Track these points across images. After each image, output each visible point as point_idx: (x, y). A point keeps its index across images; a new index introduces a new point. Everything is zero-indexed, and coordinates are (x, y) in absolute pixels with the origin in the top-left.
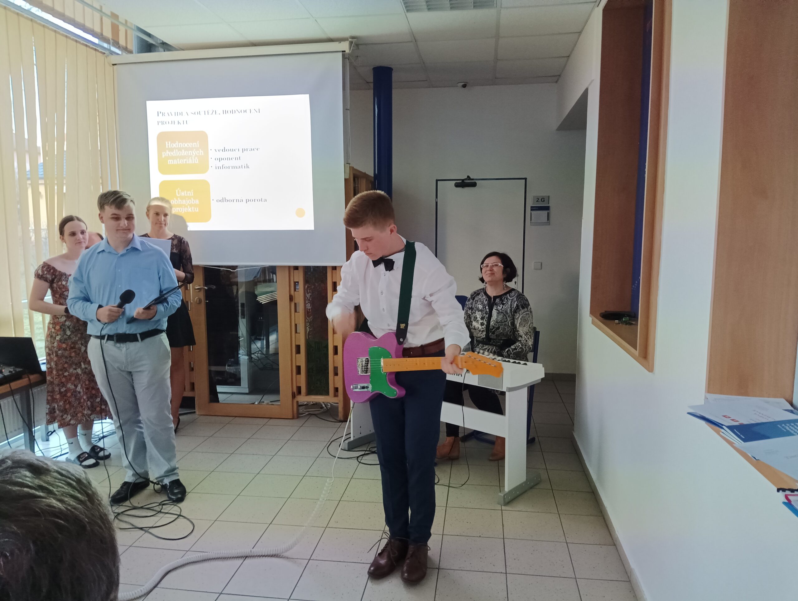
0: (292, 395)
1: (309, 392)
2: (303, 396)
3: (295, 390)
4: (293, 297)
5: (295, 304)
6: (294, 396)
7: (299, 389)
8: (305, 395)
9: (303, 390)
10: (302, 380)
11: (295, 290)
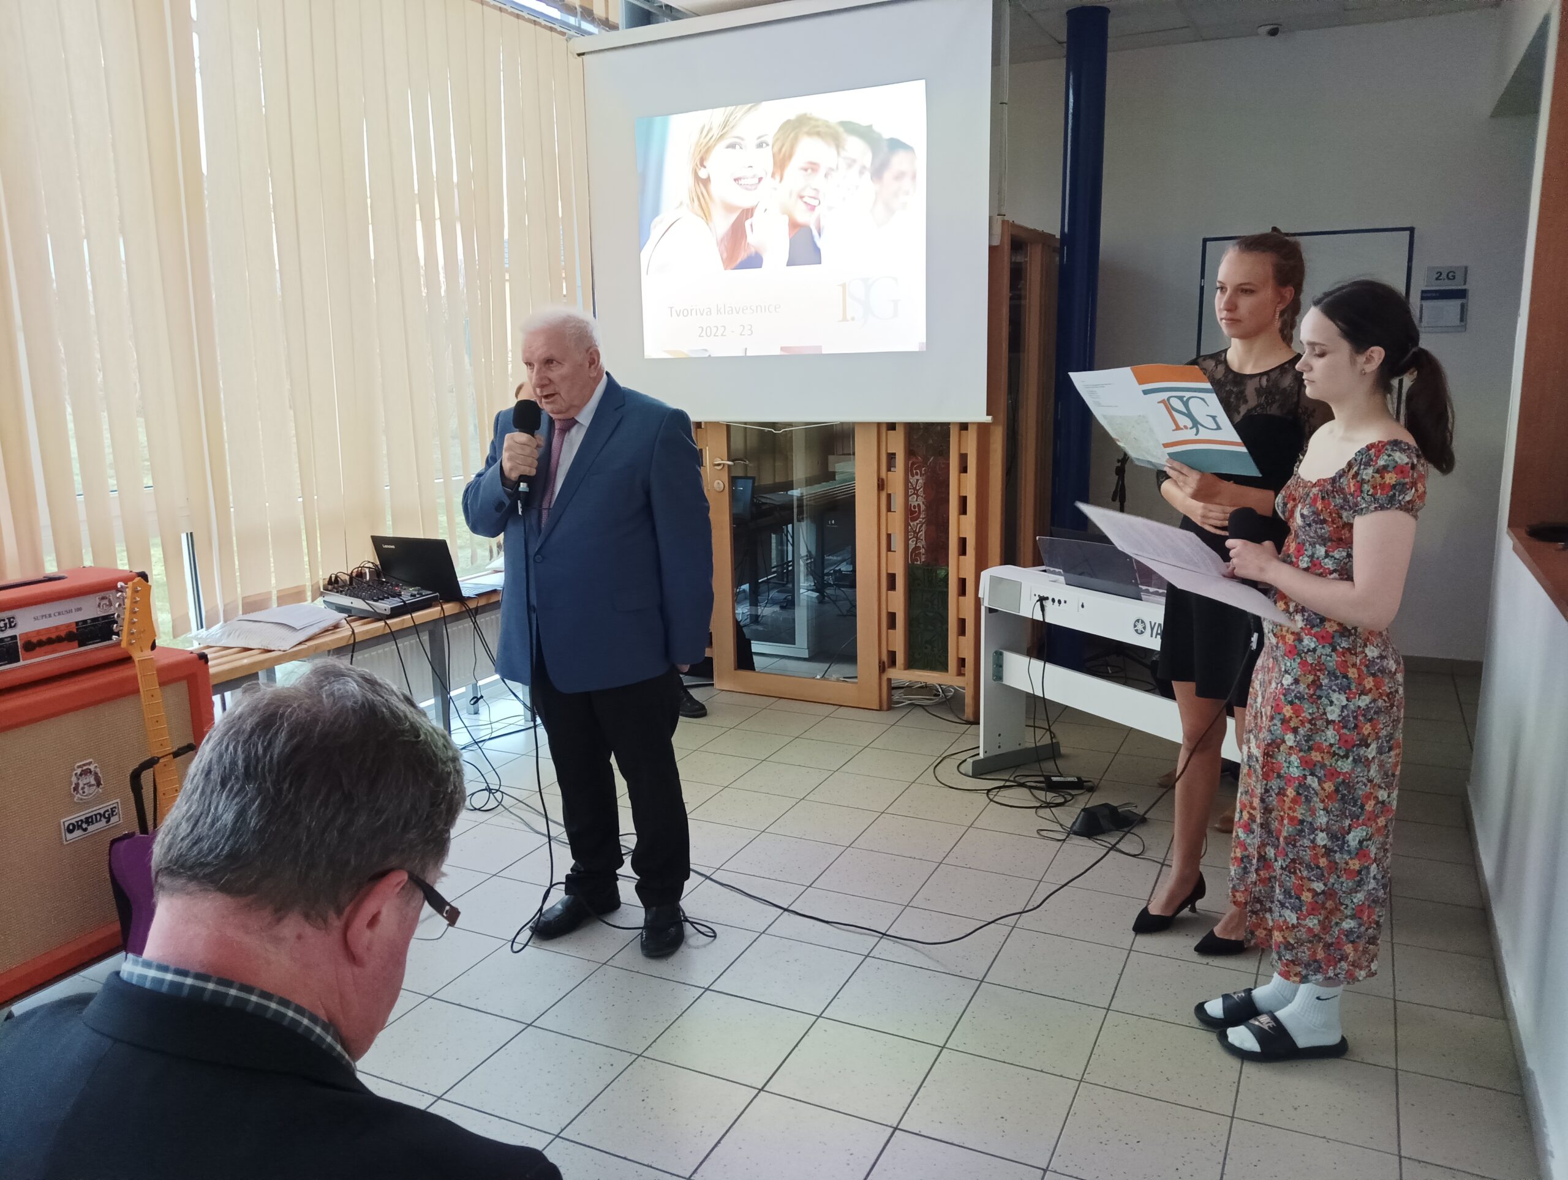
0: (880, 667)
1: (910, 665)
2: (899, 669)
3: (885, 658)
4: (885, 483)
5: (889, 496)
6: (882, 669)
7: (892, 655)
8: (902, 667)
9: (900, 658)
10: (898, 640)
11: (889, 470)
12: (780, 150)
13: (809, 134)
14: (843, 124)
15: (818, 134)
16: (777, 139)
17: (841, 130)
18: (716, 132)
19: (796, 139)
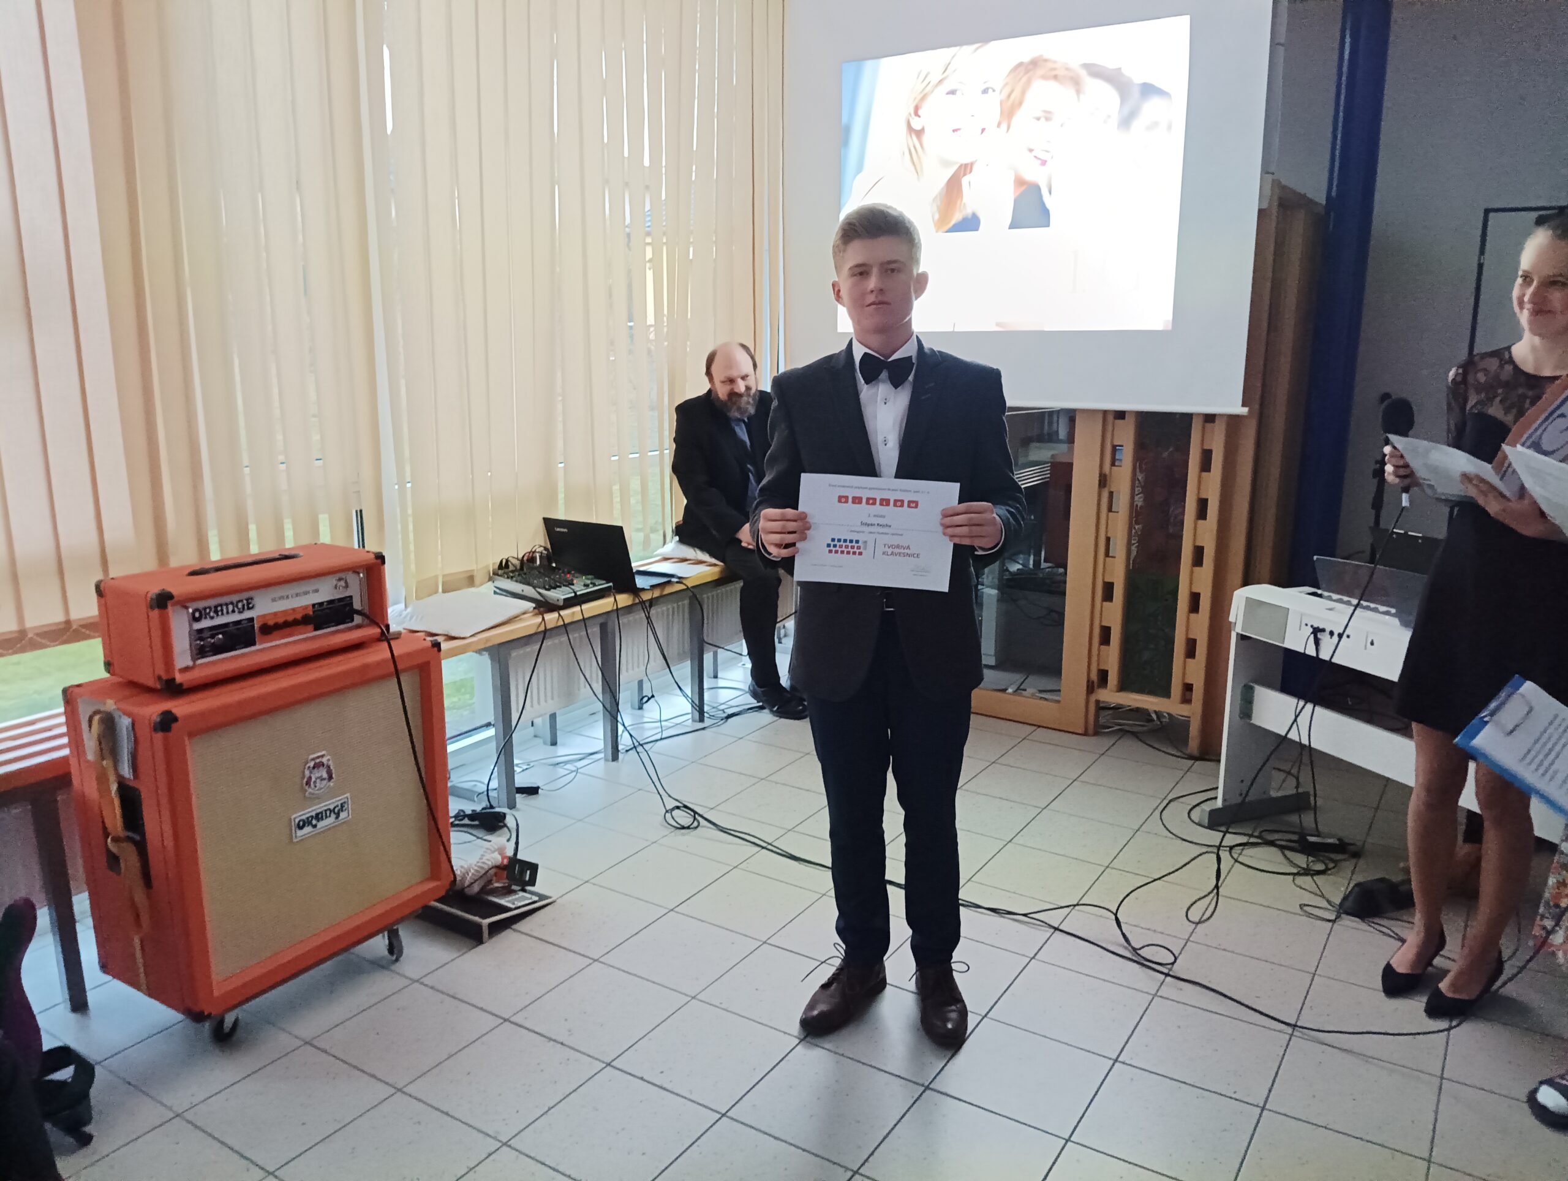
0: (1087, 686)
1: (1127, 685)
2: (1112, 690)
3: (1094, 676)
4: (1108, 479)
5: (1111, 494)
6: (1090, 688)
7: (1104, 675)
8: (1115, 688)
9: (1113, 679)
10: (1112, 657)
11: (1113, 464)
12: (1009, 96)
13: (1045, 77)
14: (1087, 66)
15: (1056, 77)
16: (1006, 84)
17: (1083, 73)
18: (934, 78)
19: (1029, 83)
